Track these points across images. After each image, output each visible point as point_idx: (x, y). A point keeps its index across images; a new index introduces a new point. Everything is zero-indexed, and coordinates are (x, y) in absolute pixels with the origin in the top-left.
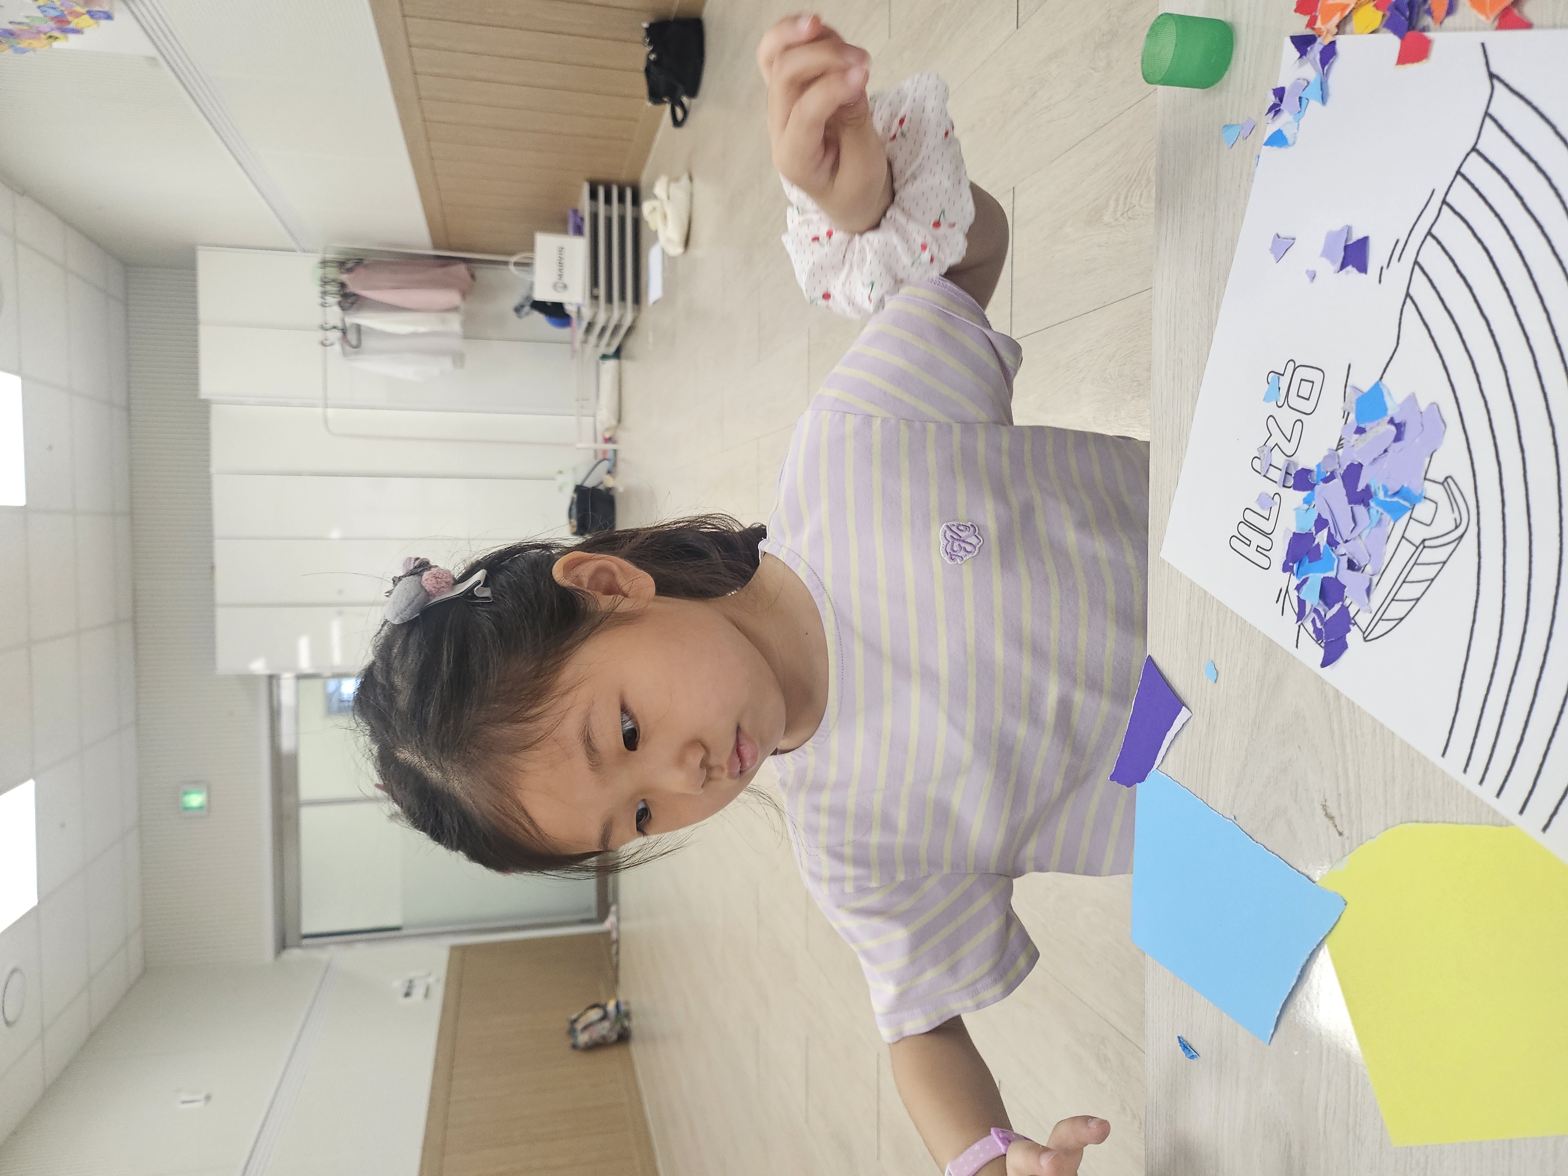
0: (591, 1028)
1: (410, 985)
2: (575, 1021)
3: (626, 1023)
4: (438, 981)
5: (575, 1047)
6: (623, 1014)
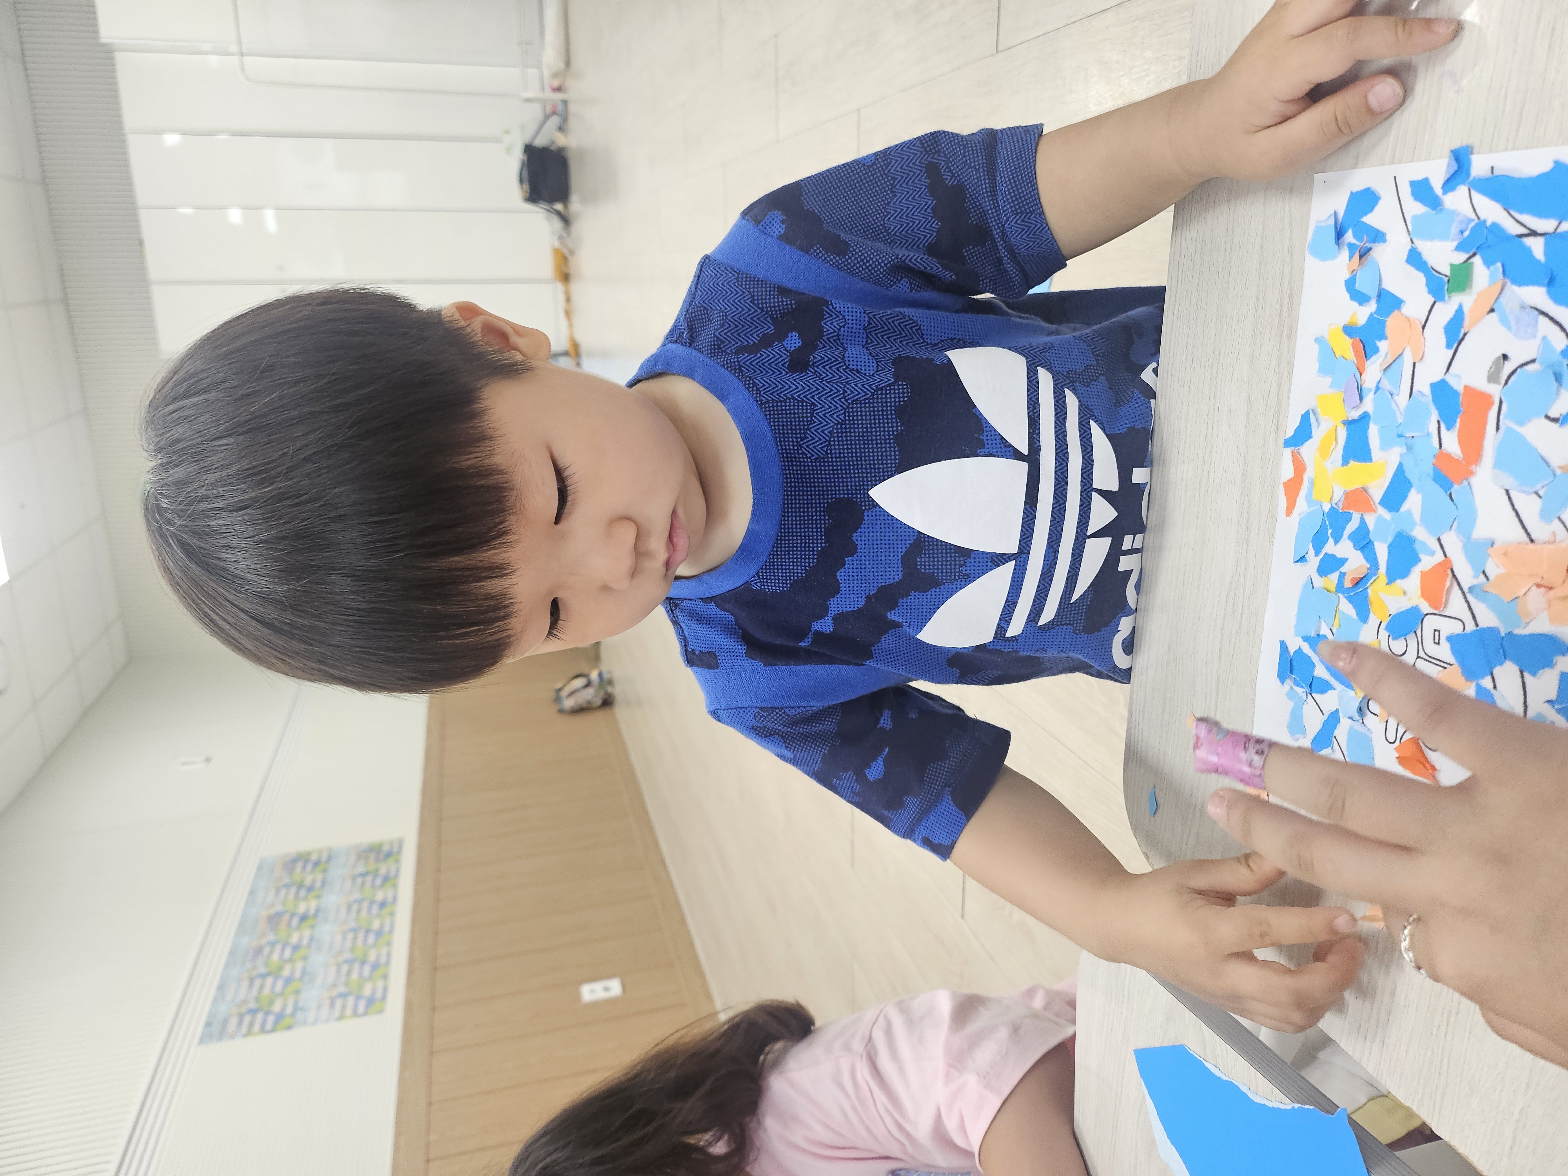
0: (576, 695)
2: (559, 690)
3: (610, 689)
6: (605, 682)
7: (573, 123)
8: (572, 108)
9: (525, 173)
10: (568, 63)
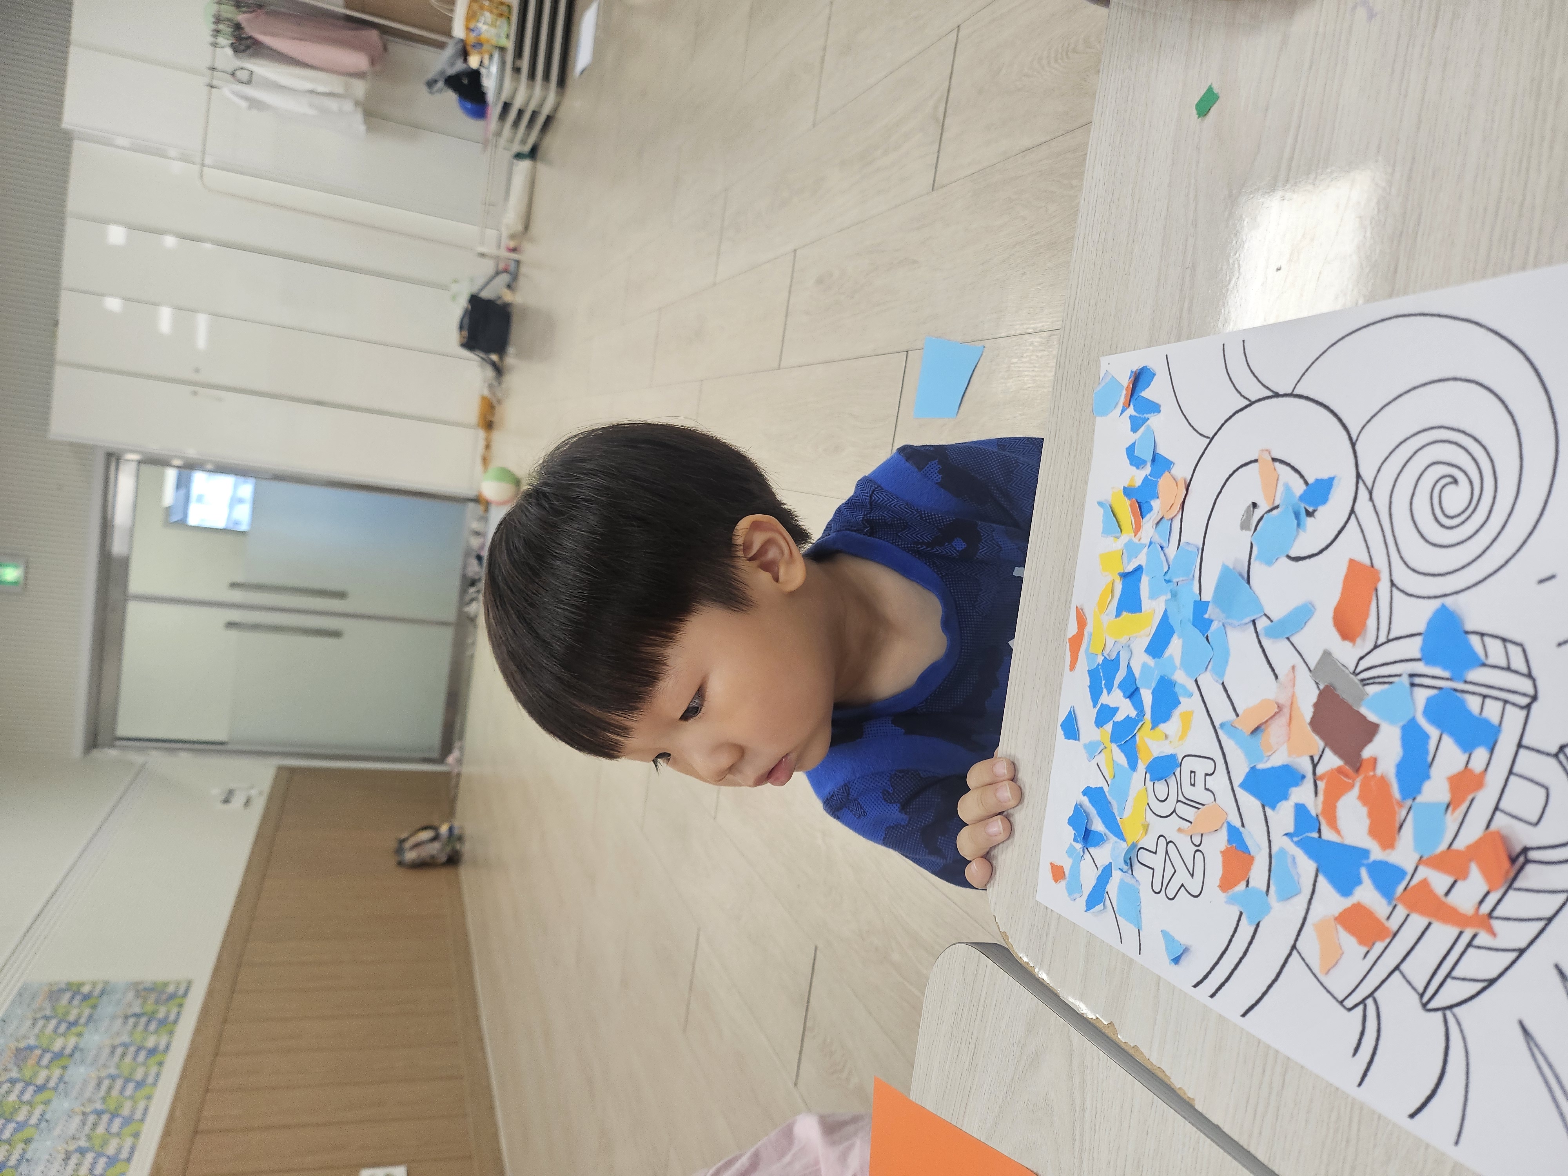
0: (421, 848)
1: (231, 793)
2: (404, 841)
3: (458, 846)
4: (261, 793)
5: (400, 864)
6: (455, 837)
7: (522, 282)
8: (523, 269)
9: (466, 321)
10: (527, 227)
